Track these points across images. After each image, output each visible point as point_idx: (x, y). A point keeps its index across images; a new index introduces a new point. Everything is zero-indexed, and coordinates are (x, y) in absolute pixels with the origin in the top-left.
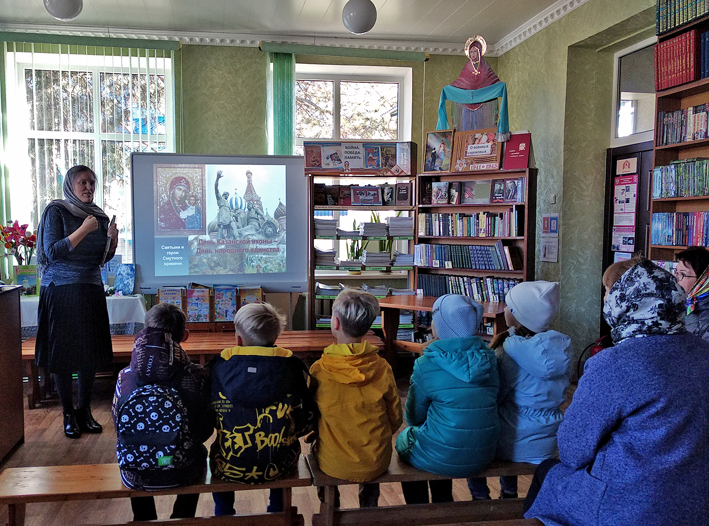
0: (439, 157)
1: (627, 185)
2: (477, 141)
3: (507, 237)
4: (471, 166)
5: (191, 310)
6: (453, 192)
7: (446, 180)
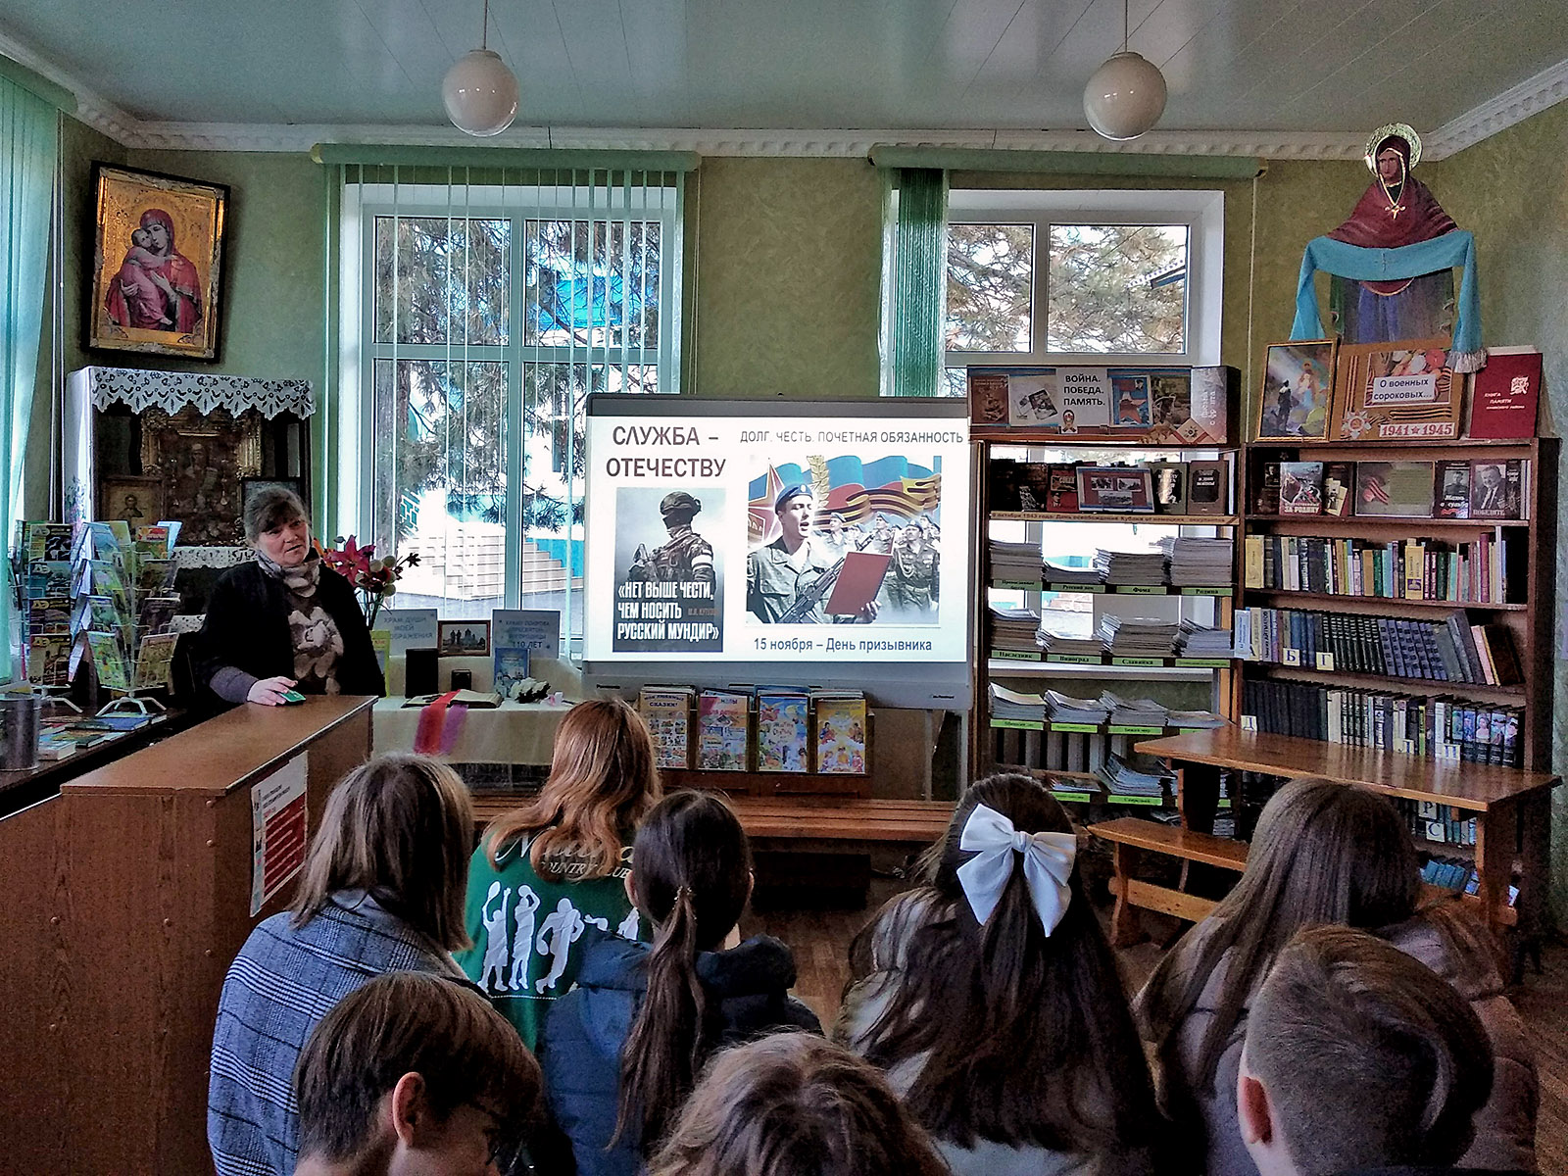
0: (1297, 403)
2: (1398, 368)
3: (1478, 602)
4: (1383, 426)
5: (708, 743)
6: (1334, 485)
7: (1315, 457)
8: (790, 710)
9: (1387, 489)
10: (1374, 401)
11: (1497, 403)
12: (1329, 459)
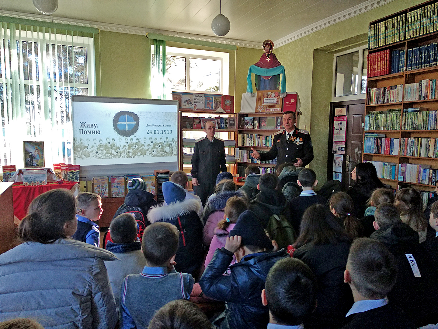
1: (341, 121)
2: (269, 96)
4: (266, 109)
5: (114, 190)
6: (256, 122)
7: (251, 116)
9: (266, 123)
10: (264, 103)
11: (289, 104)
12: (254, 116)
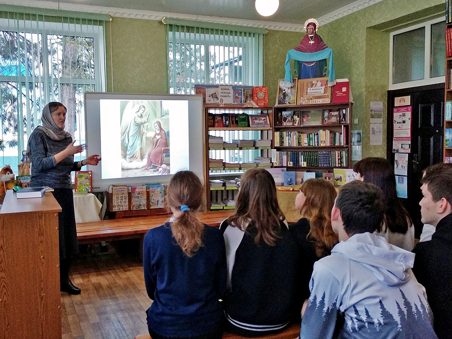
0: (288, 95)
1: (403, 113)
2: (314, 85)
4: (311, 101)
5: (135, 202)
6: (296, 117)
7: (291, 110)
8: (159, 189)
9: (309, 118)
11: (339, 94)
12: (294, 110)
